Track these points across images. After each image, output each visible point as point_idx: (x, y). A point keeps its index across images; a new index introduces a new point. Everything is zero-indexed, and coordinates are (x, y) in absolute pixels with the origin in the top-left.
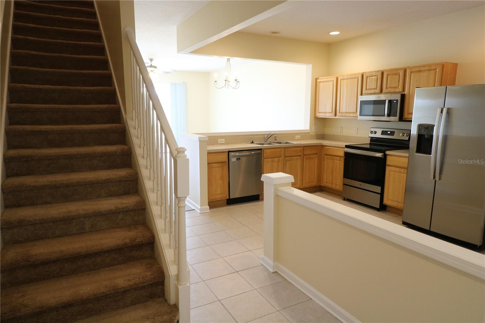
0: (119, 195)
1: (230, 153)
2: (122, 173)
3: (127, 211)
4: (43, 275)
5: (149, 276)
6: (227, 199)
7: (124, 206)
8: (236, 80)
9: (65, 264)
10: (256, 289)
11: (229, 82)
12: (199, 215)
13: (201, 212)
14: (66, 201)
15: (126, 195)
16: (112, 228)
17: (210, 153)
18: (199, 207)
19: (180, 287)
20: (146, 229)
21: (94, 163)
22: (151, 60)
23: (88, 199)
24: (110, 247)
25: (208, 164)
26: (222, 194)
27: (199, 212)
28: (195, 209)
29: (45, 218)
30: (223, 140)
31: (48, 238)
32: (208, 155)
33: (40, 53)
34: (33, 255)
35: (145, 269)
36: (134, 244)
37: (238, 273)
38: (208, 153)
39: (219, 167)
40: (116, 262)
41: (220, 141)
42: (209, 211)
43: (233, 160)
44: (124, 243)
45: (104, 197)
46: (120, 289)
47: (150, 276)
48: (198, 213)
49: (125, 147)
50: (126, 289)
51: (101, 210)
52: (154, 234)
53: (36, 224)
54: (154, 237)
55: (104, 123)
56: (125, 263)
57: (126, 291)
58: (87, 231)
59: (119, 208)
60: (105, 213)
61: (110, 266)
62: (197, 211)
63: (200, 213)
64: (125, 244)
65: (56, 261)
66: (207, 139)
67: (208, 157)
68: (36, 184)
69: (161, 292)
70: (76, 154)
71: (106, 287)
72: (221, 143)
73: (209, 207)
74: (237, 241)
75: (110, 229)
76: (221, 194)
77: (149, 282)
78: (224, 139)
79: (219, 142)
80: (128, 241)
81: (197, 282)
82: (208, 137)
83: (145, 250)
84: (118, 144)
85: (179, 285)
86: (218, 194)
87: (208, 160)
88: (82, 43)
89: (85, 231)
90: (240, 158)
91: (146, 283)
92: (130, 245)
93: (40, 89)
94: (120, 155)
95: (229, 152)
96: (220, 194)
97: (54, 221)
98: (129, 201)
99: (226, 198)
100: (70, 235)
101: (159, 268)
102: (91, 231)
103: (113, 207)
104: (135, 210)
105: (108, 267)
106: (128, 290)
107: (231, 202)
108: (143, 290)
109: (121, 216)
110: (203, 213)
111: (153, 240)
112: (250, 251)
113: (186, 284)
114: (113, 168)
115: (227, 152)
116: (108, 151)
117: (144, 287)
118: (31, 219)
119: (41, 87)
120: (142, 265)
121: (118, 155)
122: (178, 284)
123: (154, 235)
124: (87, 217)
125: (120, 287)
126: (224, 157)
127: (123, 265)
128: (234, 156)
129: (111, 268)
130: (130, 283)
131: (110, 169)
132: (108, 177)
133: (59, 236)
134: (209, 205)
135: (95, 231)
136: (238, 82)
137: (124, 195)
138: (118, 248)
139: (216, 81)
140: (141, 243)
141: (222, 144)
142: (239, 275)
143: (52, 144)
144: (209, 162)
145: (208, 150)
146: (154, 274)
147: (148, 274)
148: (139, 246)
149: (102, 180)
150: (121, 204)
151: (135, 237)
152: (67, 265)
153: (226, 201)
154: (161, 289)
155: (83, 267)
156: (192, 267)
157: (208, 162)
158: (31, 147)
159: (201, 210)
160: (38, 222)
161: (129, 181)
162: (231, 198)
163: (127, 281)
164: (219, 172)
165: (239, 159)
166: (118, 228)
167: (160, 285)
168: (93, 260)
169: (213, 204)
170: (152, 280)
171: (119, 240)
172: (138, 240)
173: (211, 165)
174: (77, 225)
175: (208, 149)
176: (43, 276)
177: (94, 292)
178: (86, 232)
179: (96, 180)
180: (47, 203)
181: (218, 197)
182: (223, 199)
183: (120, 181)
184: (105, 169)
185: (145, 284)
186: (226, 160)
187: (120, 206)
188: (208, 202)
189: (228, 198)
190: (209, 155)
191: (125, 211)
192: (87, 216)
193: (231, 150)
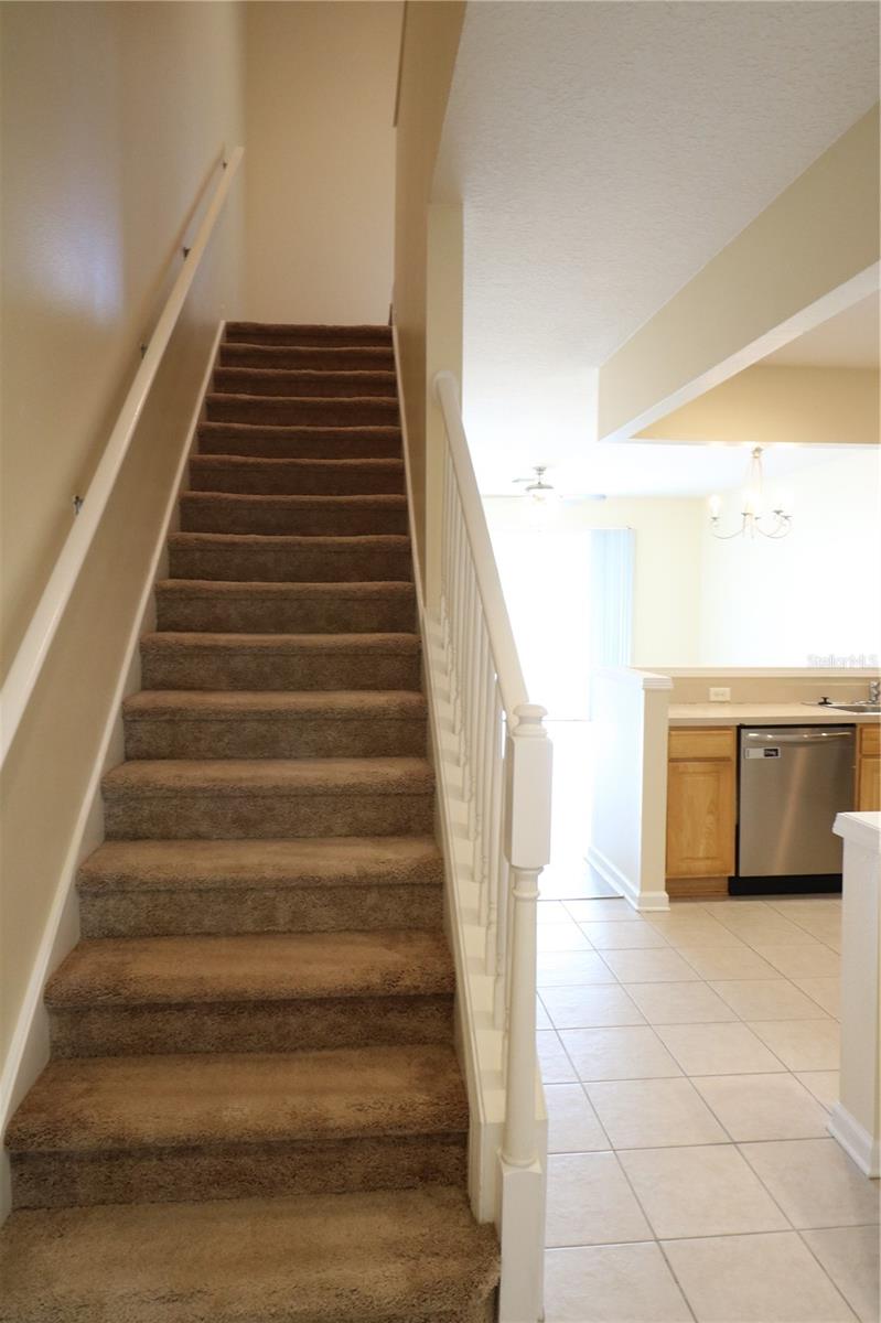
0: (379, 835)
1: (743, 731)
2: (392, 770)
3: (390, 886)
4: (151, 1039)
5: (421, 1107)
6: (730, 878)
7: (383, 869)
8: (778, 512)
9: (206, 1018)
10: (798, 1231)
11: (757, 518)
12: (636, 916)
13: (642, 908)
14: (243, 835)
15: (399, 836)
16: (347, 930)
17: (676, 729)
18: (637, 892)
19: (507, 1173)
20: (438, 948)
21: (330, 738)
22: (540, 470)
23: (298, 837)
24: (324, 989)
25: (671, 760)
26: (713, 858)
27: (636, 907)
28: (626, 896)
29: (180, 878)
30: (725, 692)
31: (184, 934)
32: (670, 735)
33: (251, 460)
34: (131, 980)
35: (417, 1079)
36: (394, 991)
37: (737, 1148)
38: (672, 728)
39: (704, 773)
40: (340, 1036)
41: (717, 695)
42: (667, 908)
43: (754, 754)
44: (366, 984)
45: (340, 836)
46: (333, 1130)
47: (425, 1108)
48: (632, 907)
49: (410, 698)
50: (349, 1136)
51: (320, 874)
52: (454, 968)
53: (159, 891)
54: (454, 980)
55: (373, 631)
56: (367, 1045)
57: (348, 1142)
58: (280, 929)
59: (366, 875)
60: (329, 884)
61: (323, 1047)
62: (629, 904)
63: (638, 911)
64: (368, 988)
65: (183, 1007)
66: (670, 686)
67: (669, 741)
68: (178, 784)
69: (457, 1169)
70: (286, 711)
71: (294, 1115)
72: (721, 699)
73: (667, 896)
74: (747, 1026)
75: (341, 931)
76: (710, 858)
77: (418, 1127)
78: (728, 689)
79: (713, 698)
80: (376, 979)
81: (591, 1147)
82: (673, 678)
83: (427, 1017)
84: (399, 689)
85: (505, 1162)
86: (698, 859)
87: (669, 748)
88: (350, 428)
89: (276, 929)
90: (776, 750)
91: (411, 1129)
92: (382, 993)
93: (234, 544)
94: (397, 720)
95: (740, 728)
96: (708, 858)
97: (200, 890)
98: (396, 856)
99: (725, 872)
100: (238, 934)
101: (456, 1086)
102: (290, 931)
103: (351, 869)
104: (413, 884)
105: (318, 1049)
106: (356, 1139)
107: (743, 887)
108: (401, 1148)
109: (372, 898)
110: (648, 912)
111: (448, 989)
112: (789, 1071)
113: (528, 1166)
114: (377, 756)
115: (735, 729)
116: (366, 707)
117: (403, 1141)
118: (148, 876)
119: (237, 538)
120: (409, 1064)
121: (391, 719)
122: (503, 1158)
123: (454, 973)
124: (282, 889)
125: (331, 1124)
126: (725, 745)
127: (358, 1052)
128: (756, 743)
129: (326, 1053)
130: (363, 1119)
131: (366, 757)
132: (354, 780)
133: (209, 934)
134: (668, 890)
135: (302, 932)
136: (786, 518)
137: (393, 834)
138: (349, 995)
139: (715, 519)
140: (412, 992)
141: (724, 702)
142: (740, 1158)
143: (239, 683)
144: (674, 756)
145: (671, 720)
146: (438, 1104)
147: (421, 1097)
148: (410, 1002)
149: (337, 786)
150: (377, 861)
151: (400, 971)
152: (209, 1022)
153: (726, 882)
154: (457, 1159)
155: (250, 1035)
156: (584, 1089)
157: (669, 753)
158: (191, 688)
159: (641, 901)
160: (162, 888)
161: (409, 795)
162: (742, 874)
163: (354, 1108)
164: (704, 789)
165: (774, 753)
166: (361, 931)
167: (455, 1144)
168: (279, 1019)
169: (681, 888)
170: (427, 1123)
171: (353, 970)
172: (407, 982)
173: (681, 764)
174: (255, 908)
175: (670, 716)
176: (150, 1043)
177: (257, 1124)
178: (278, 932)
179: (320, 786)
180: (198, 836)
181: (701, 867)
182: (717, 875)
183: (384, 794)
184: (355, 757)
185: (406, 1132)
186: (730, 752)
187: (373, 869)
188: (667, 881)
189: (733, 875)
190: (673, 733)
191: (385, 885)
192: (284, 887)
193: (747, 724)
